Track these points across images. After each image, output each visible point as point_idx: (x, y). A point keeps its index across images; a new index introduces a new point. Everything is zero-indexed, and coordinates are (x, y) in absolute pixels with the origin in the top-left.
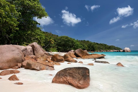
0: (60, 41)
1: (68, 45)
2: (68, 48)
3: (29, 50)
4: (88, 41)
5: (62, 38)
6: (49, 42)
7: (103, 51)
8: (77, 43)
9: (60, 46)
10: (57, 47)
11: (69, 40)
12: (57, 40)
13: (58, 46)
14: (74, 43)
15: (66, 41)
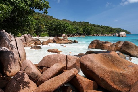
0: (51, 26)
1: (59, 29)
2: (59, 33)
3: (23, 39)
4: (88, 23)
5: (53, 22)
6: (40, 27)
7: (99, 35)
8: (69, 27)
9: (52, 30)
10: (49, 32)
11: (61, 24)
12: (48, 24)
13: (49, 30)
14: (66, 27)
15: (58, 25)
